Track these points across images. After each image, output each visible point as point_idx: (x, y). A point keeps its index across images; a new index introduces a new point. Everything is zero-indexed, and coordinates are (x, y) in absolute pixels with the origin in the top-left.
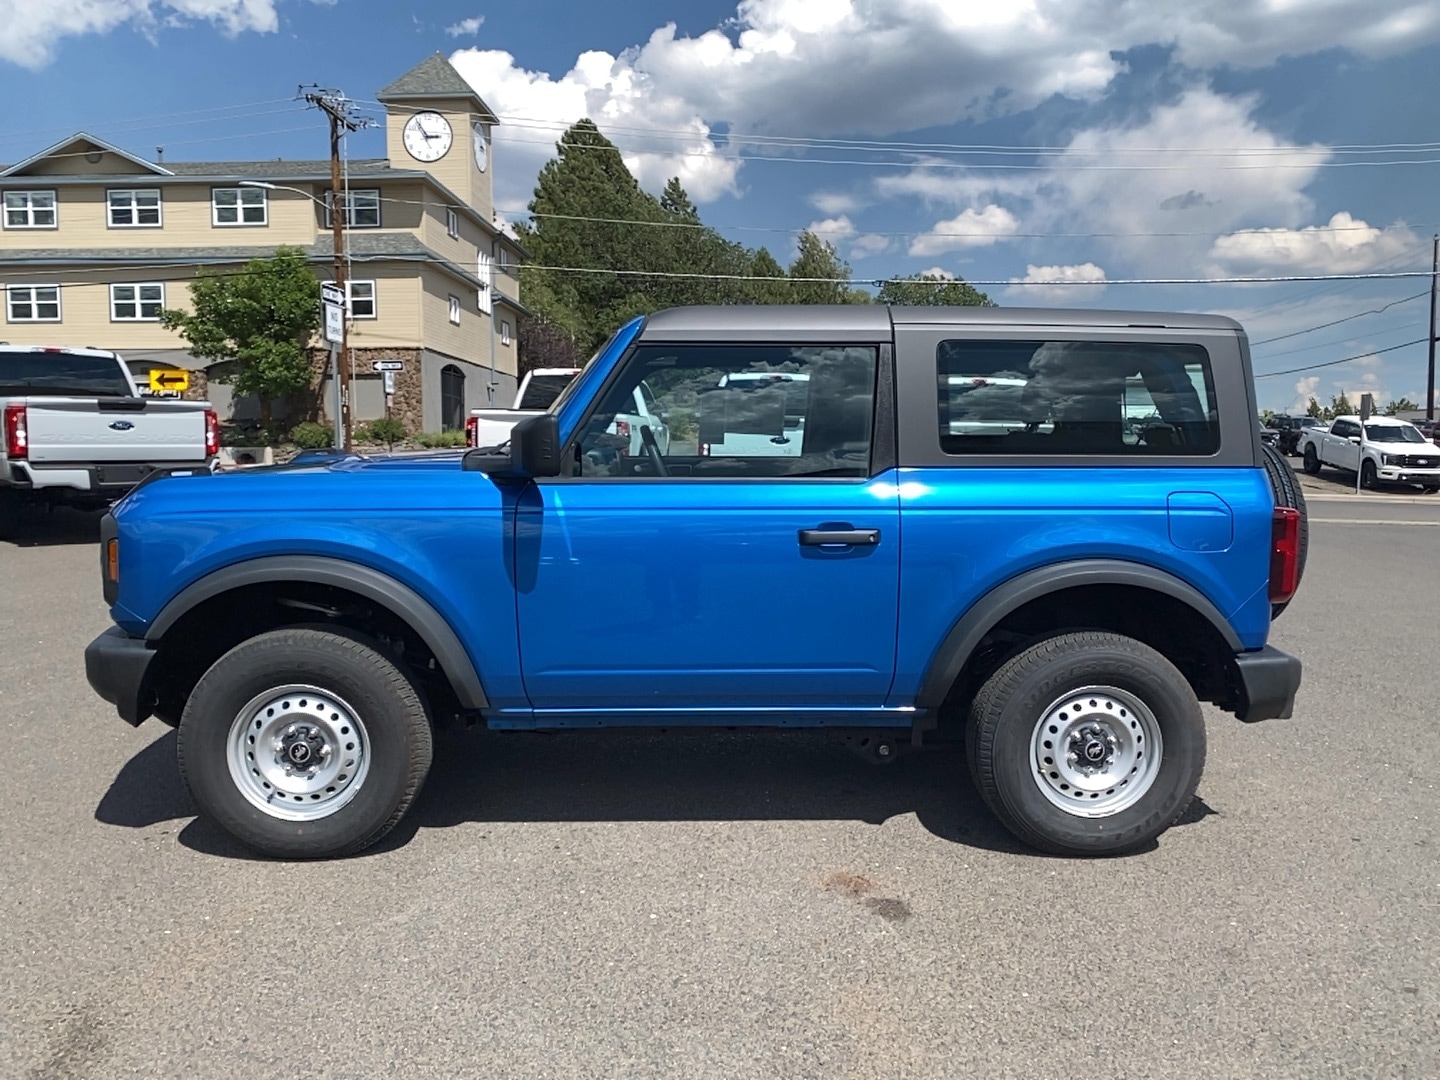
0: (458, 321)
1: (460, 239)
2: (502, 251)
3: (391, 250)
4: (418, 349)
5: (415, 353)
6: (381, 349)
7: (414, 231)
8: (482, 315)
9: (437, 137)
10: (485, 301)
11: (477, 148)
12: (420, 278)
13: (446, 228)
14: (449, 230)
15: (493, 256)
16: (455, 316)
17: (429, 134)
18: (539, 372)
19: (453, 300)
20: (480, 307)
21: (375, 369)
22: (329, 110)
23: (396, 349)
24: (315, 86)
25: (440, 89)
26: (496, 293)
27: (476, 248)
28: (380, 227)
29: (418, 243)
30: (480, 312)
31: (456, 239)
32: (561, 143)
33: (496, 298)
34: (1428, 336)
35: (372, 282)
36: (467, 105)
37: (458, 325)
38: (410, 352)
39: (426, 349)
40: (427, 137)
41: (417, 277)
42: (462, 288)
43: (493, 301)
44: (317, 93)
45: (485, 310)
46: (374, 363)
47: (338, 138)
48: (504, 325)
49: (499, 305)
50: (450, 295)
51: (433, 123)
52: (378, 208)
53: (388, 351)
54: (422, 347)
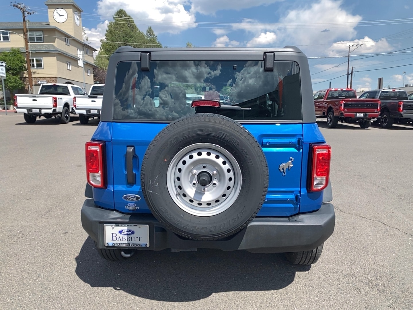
0: (70, 69)
1: (70, 46)
2: (87, 49)
3: (47, 49)
4: (56, 77)
5: (55, 78)
6: (45, 77)
7: (53, 44)
8: (80, 67)
9: (63, 16)
10: (80, 63)
11: (76, 19)
12: (55, 57)
13: (65, 43)
14: (66, 43)
15: (83, 50)
16: (70, 68)
17: (61, 15)
18: (95, 85)
19: (68, 63)
20: (79, 65)
21: (38, 83)
22: (21, 9)
23: (50, 77)
24: (15, 2)
25: (63, 1)
26: (84, 61)
27: (77, 48)
28: (43, 42)
29: (55, 47)
30: (79, 66)
31: (69, 46)
32: (114, 16)
33: (84, 62)
34: (347, 74)
35: (42, 58)
36: (72, 6)
37: (71, 70)
38: (54, 78)
39: (58, 77)
40: (60, 16)
42: (74, 60)
43: (83, 63)
44: (16, 4)
45: (81, 66)
46: (38, 82)
47: (25, 17)
48: (88, 70)
49: (86, 64)
50: (67, 62)
51: (61, 11)
52: (42, 37)
53: (47, 78)
54: (57, 77)
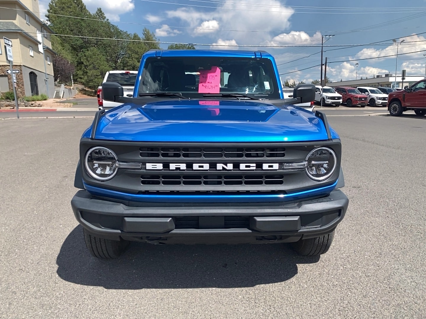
0: (33, 55)
3: (5, 28)
4: (20, 66)
7: (14, 21)
8: (40, 53)
10: (41, 48)
12: (18, 39)
13: (25, 21)
15: (42, 32)
16: (32, 53)
18: (111, 72)
19: (30, 48)
20: (39, 51)
21: (8, 73)
26: (44, 46)
27: (36, 29)
29: (16, 26)
30: (39, 52)
31: (29, 25)
33: (45, 47)
34: (321, 64)
37: (33, 57)
38: (17, 67)
41: (17, 39)
42: (33, 43)
43: (44, 48)
45: (41, 52)
46: (7, 71)
48: (48, 57)
49: (45, 50)
50: (29, 46)
54: (22, 65)
